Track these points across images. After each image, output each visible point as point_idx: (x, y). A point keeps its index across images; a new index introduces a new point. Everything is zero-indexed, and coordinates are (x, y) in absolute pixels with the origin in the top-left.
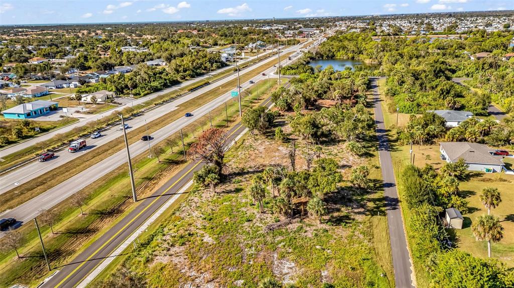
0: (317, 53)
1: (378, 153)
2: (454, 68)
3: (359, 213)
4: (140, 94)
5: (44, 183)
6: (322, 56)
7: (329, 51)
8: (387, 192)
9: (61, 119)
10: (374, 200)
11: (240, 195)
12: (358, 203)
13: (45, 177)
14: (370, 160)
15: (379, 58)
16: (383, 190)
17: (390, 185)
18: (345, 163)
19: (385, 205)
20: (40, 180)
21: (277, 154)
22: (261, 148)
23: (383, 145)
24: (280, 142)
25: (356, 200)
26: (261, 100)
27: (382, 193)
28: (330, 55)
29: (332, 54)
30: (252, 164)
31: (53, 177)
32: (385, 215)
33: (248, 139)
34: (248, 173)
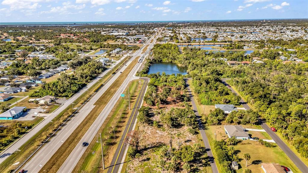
0: (153, 60)
1: (200, 131)
2: (222, 73)
3: (200, 166)
4: (68, 96)
5: (55, 164)
6: (156, 61)
7: (159, 58)
8: (208, 154)
9: (34, 118)
10: (204, 159)
11: (150, 161)
12: (199, 161)
13: (53, 160)
14: (198, 136)
15: (185, 63)
16: (206, 153)
17: (209, 150)
18: (188, 139)
19: (209, 161)
20: (51, 162)
21: (157, 135)
22: (149, 132)
23: (201, 126)
24: (156, 127)
25: (198, 159)
26: (135, 96)
27: (206, 155)
28: (159, 60)
29: (160, 59)
30: (148, 143)
31: (57, 159)
32: (210, 166)
33: (140, 126)
34: (149, 148)
